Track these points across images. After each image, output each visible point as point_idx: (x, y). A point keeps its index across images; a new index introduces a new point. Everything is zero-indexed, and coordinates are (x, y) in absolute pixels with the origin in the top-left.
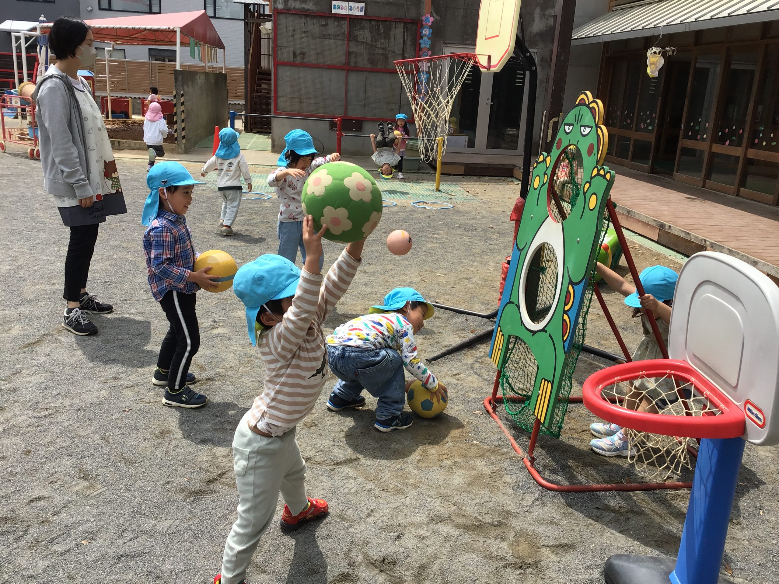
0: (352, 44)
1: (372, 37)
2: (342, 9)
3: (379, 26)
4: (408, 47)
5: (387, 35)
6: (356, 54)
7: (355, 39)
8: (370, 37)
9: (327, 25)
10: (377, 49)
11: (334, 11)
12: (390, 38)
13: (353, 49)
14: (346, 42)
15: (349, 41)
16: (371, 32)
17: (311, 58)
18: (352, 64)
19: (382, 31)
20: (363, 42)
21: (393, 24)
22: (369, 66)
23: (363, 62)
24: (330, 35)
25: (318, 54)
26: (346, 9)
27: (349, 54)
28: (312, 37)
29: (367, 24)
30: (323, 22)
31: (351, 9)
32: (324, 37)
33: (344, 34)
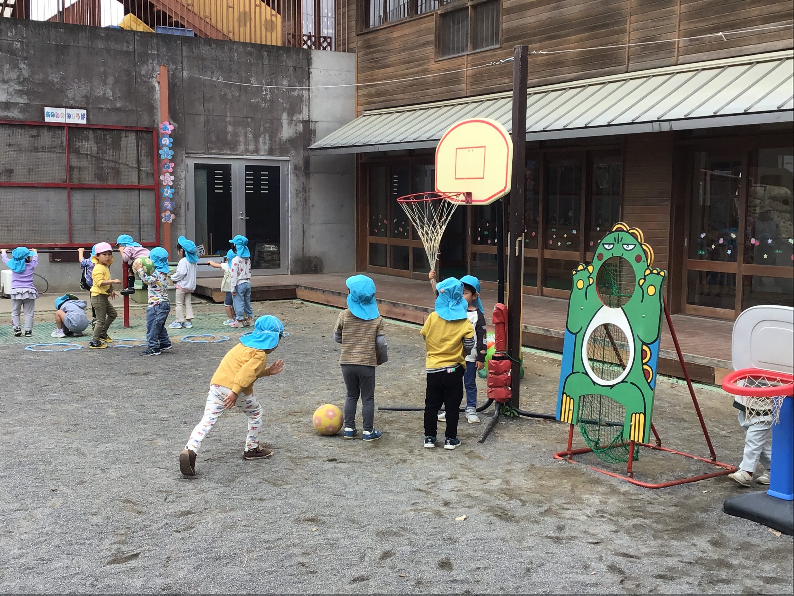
0: (73, 157)
1: (98, 148)
2: (58, 117)
3: (105, 135)
4: (143, 158)
5: (116, 146)
6: (80, 168)
7: (77, 152)
8: (95, 149)
9: (38, 135)
10: (105, 163)
11: (47, 119)
12: (120, 149)
13: (75, 162)
14: (65, 156)
15: (69, 153)
16: (97, 143)
17: (20, 177)
18: (76, 181)
19: (110, 141)
20: (87, 155)
21: (123, 134)
22: (97, 182)
23: (88, 178)
24: (43, 148)
25: (29, 170)
26: (63, 117)
27: (70, 169)
28: (21, 150)
29: (91, 134)
30: (34, 132)
31: (69, 117)
32: (36, 149)
33: (62, 146)
